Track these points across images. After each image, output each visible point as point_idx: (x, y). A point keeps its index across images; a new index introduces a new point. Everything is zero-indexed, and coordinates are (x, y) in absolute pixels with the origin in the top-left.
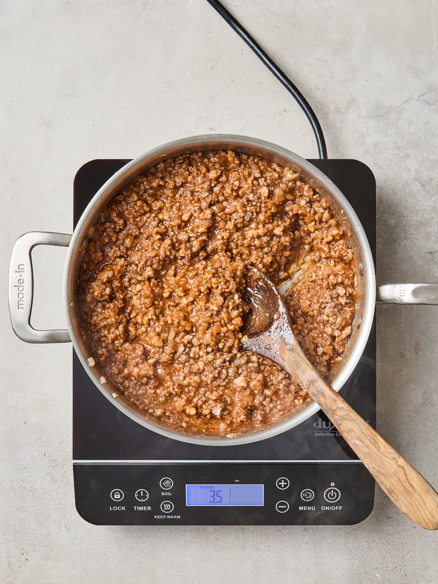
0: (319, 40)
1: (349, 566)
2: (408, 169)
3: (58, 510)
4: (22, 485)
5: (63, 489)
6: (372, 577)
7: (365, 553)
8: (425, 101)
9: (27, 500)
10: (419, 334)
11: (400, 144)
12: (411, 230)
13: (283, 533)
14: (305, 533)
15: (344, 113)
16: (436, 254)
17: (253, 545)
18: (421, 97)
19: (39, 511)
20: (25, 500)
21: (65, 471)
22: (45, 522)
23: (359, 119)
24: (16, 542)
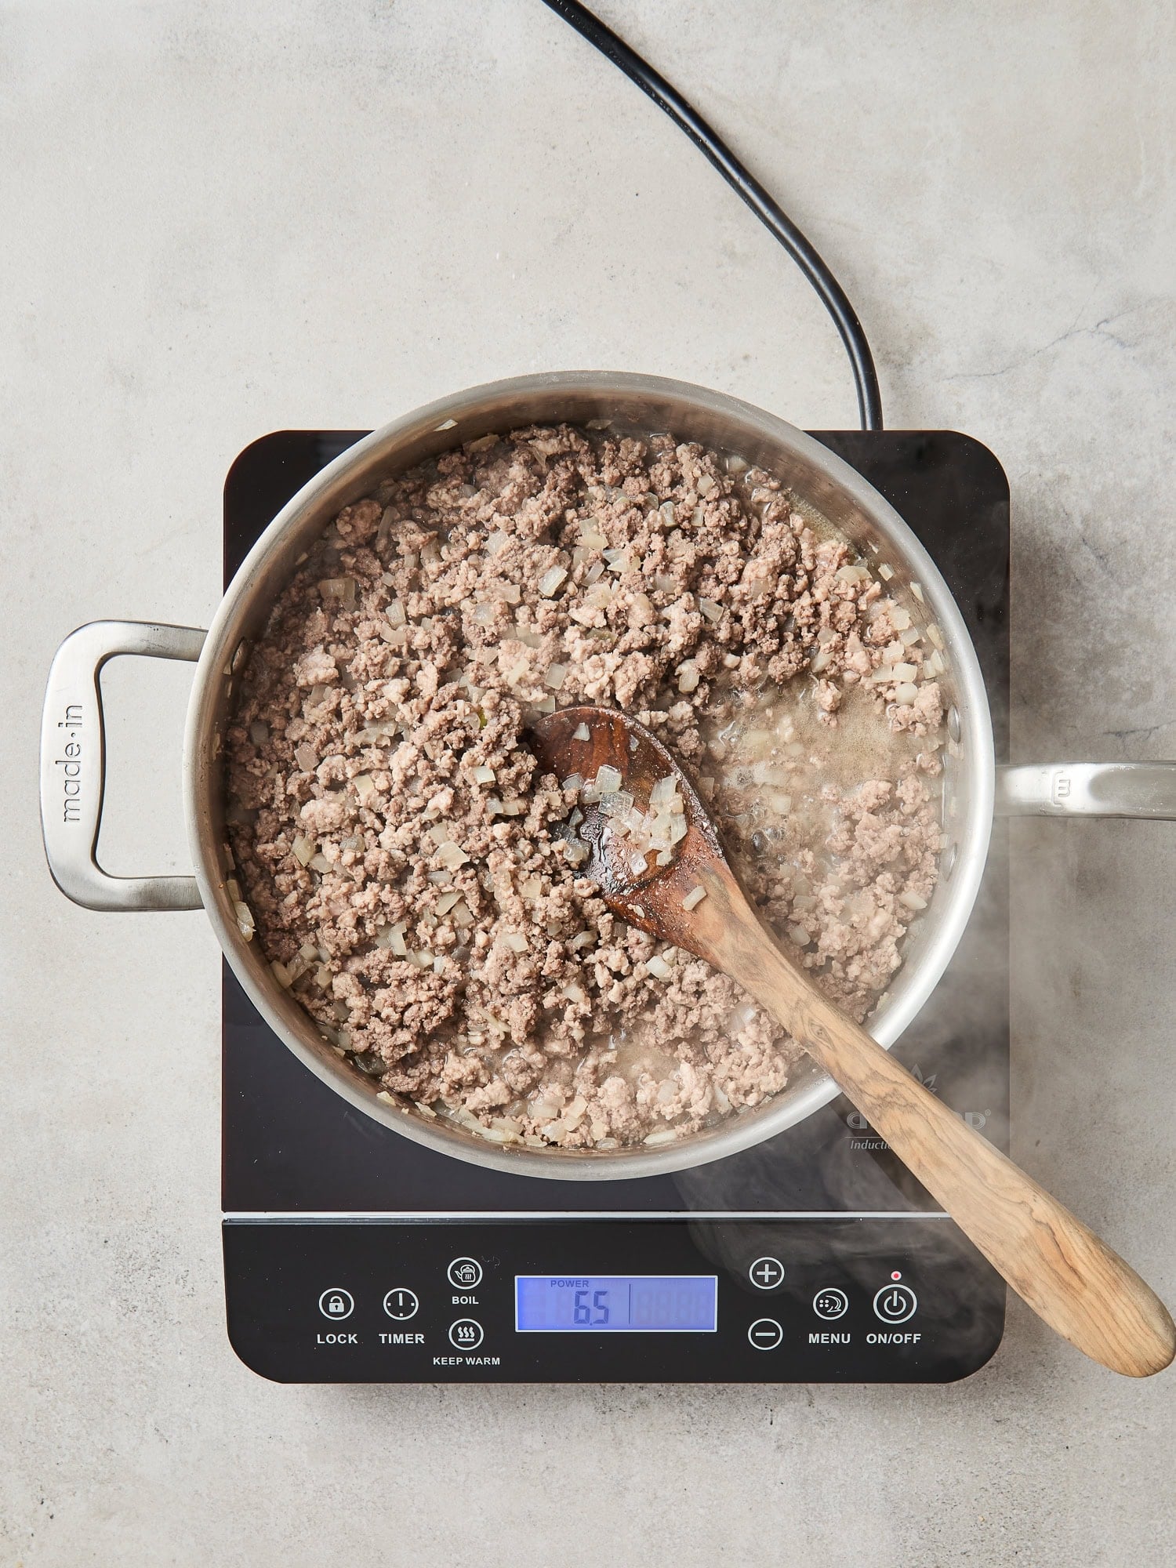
1: (894, 1546)
2: (1063, 515)
3: (137, 1386)
4: (44, 1320)
5: (150, 1333)
8: (1112, 336)
9: (55, 1361)
11: (1044, 449)
12: (1067, 672)
14: (780, 1455)
15: (900, 366)
16: (1132, 736)
17: (643, 1485)
18: (1102, 326)
19: (86, 1388)
20: (50, 1361)
21: (159, 1284)
22: (103, 1417)
23: (938, 381)
24: (24, 1470)
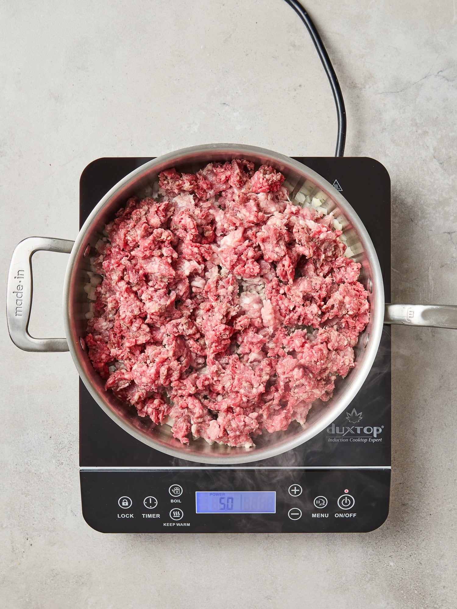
1: (363, 554)
2: (426, 147)
3: (64, 494)
4: (27, 468)
5: (69, 473)
6: (385, 565)
7: (379, 541)
8: (444, 77)
9: (32, 484)
11: (418, 121)
12: (428, 209)
15: (361, 89)
16: (454, 234)
18: (440, 73)
19: (44, 494)
20: (30, 484)
21: (72, 454)
22: (51, 506)
23: (376, 95)
24: (20, 527)
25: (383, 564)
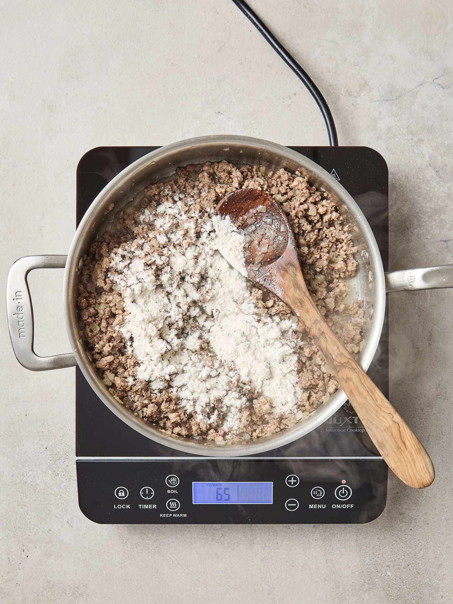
0: (330, 21)
1: (360, 564)
2: (421, 155)
3: (60, 505)
4: (23, 479)
5: (65, 484)
6: (383, 575)
7: (376, 551)
8: (439, 85)
9: (27, 495)
10: (432, 325)
11: (413, 129)
12: (424, 217)
13: (292, 530)
14: (315, 529)
15: (356, 97)
16: (450, 242)
17: (261, 542)
18: (435, 81)
19: (40, 506)
20: (25, 495)
22: (47, 517)
23: (371, 103)
24: (16, 538)
25: (381, 573)
